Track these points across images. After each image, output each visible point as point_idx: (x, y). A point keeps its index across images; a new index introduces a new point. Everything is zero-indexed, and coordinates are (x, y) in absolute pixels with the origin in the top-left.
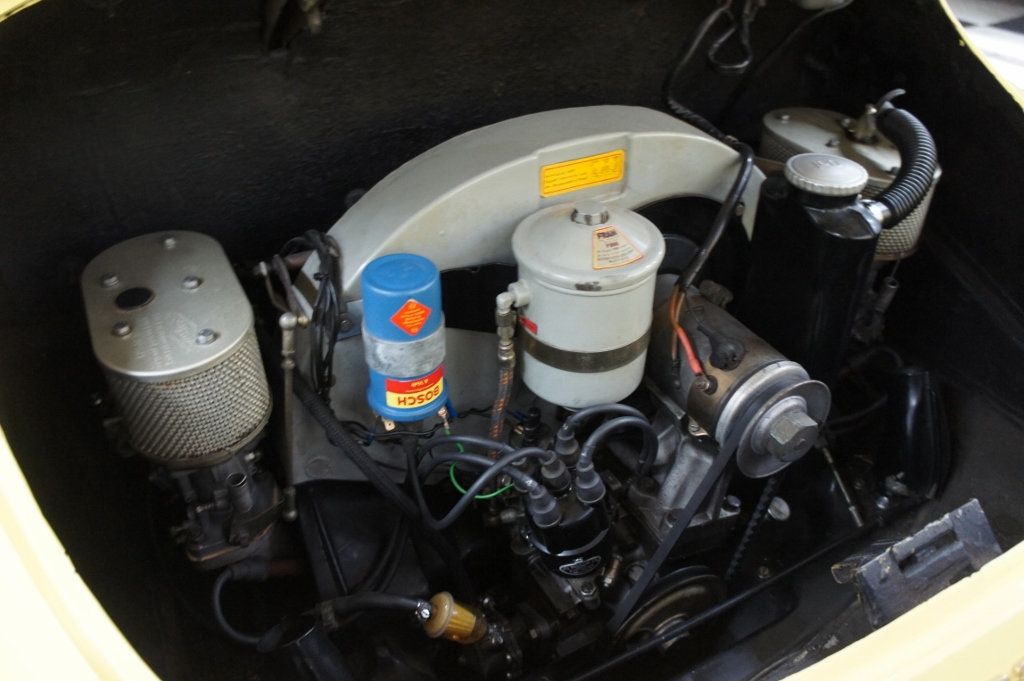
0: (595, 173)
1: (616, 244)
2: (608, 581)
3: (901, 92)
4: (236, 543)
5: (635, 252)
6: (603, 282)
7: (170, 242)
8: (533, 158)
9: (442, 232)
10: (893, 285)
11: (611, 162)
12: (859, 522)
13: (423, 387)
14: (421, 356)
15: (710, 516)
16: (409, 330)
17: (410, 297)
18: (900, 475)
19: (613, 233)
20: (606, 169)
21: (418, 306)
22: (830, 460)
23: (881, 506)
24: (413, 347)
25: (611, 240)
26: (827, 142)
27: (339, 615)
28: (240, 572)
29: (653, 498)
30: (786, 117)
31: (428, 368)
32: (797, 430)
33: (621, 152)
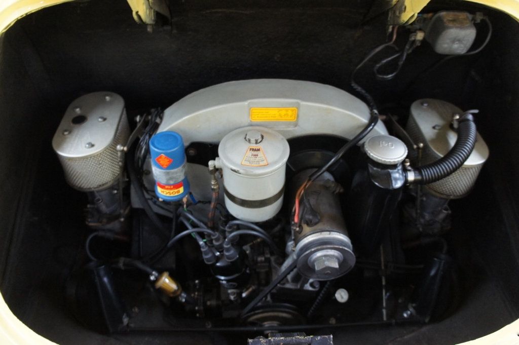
0: (280, 115)
1: (257, 155)
2: (244, 295)
3: (476, 111)
4: (101, 222)
5: (265, 161)
6: (241, 171)
7: (108, 98)
8: (246, 103)
9: (198, 126)
10: (445, 210)
11: (290, 113)
12: (385, 319)
13: (171, 189)
14: (168, 177)
15: (299, 287)
16: (162, 165)
17: (162, 153)
18: (414, 305)
19: (259, 150)
20: (287, 115)
21: (165, 158)
22: (384, 283)
23: (405, 315)
24: (165, 173)
25: (256, 153)
26: (434, 125)
27: (124, 264)
28: (101, 234)
29: (278, 268)
30: (426, 105)
31: (172, 182)
32: (324, 267)
33: (296, 109)
